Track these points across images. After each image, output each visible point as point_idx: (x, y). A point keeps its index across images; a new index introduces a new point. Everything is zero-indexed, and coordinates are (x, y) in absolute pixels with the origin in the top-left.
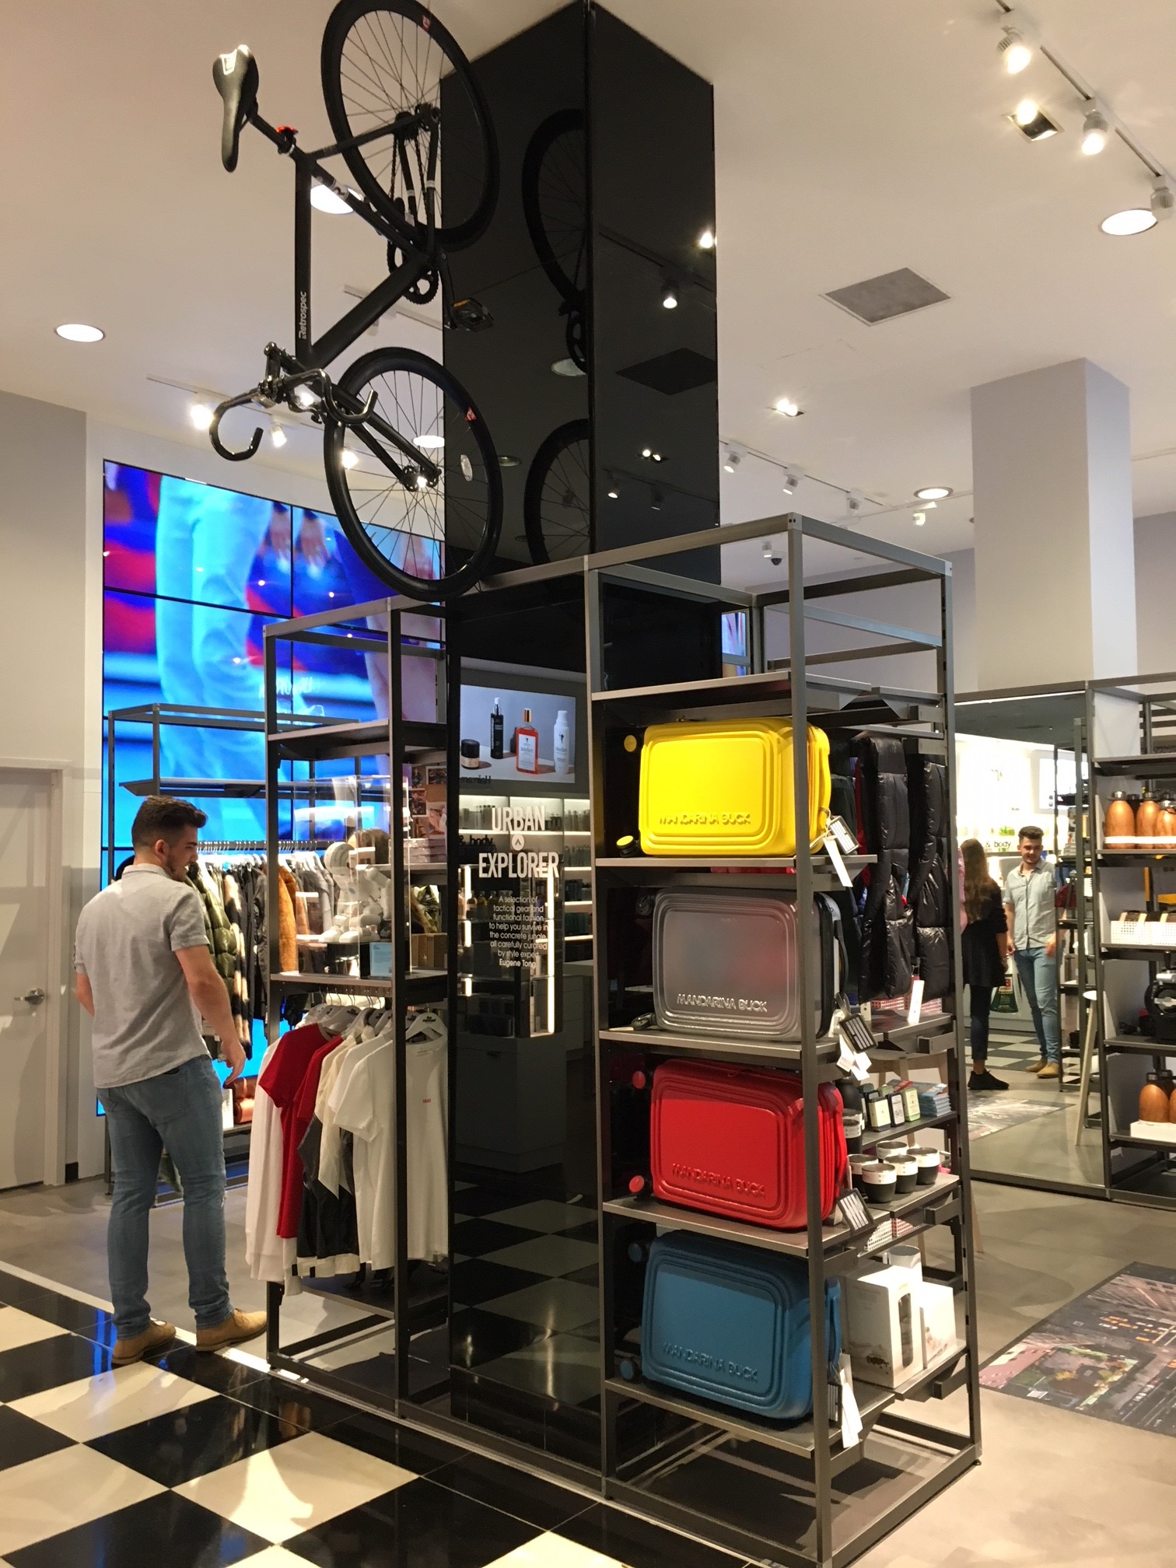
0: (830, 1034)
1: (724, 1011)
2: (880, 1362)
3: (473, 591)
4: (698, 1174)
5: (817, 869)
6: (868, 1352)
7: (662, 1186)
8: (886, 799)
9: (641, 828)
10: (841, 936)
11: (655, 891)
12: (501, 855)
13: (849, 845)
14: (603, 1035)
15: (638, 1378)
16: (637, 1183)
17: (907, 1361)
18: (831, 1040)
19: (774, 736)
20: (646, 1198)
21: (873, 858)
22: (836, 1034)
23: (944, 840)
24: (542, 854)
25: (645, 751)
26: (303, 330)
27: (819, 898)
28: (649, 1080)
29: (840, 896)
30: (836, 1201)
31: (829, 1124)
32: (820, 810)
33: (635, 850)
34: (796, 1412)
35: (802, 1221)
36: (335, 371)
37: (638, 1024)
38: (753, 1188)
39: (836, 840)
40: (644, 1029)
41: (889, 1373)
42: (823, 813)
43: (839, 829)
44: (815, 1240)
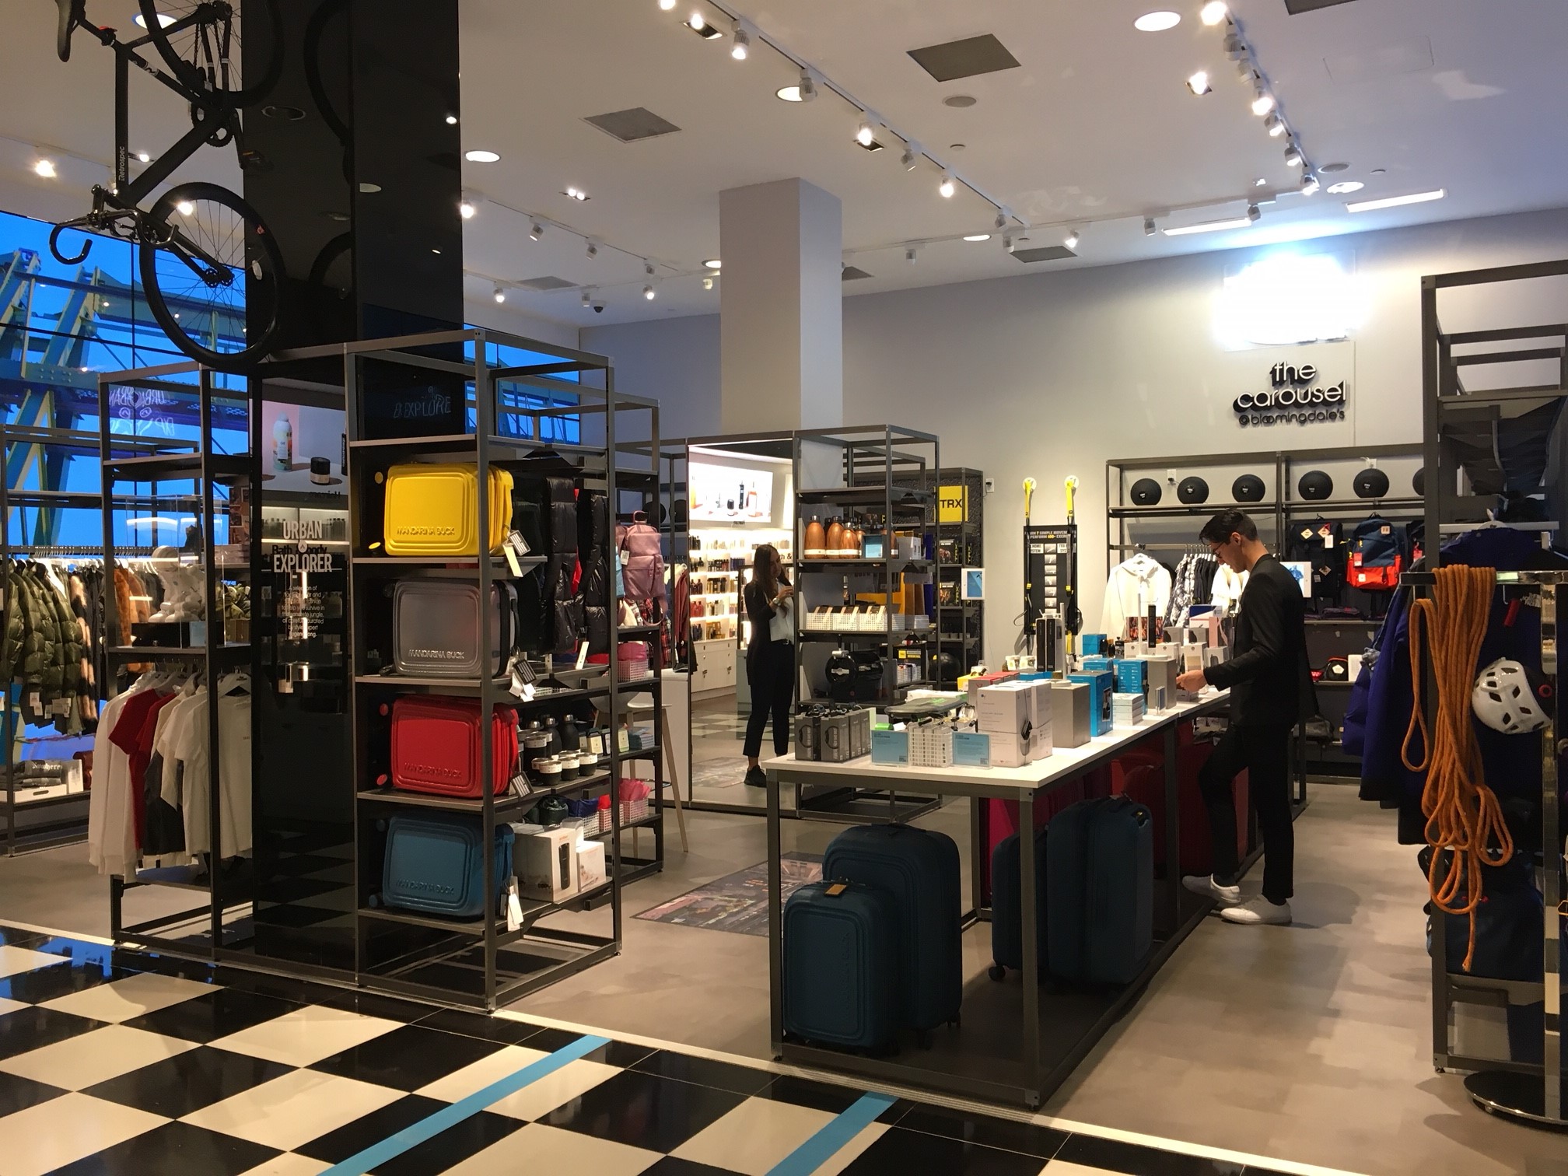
0: (507, 673)
1: (438, 660)
2: (546, 886)
3: (264, 361)
4: (421, 768)
5: (496, 565)
6: (539, 881)
7: (398, 779)
8: (557, 520)
9: (385, 537)
10: (515, 609)
11: (396, 581)
12: (290, 556)
13: (523, 548)
14: (358, 679)
15: (381, 906)
16: (382, 779)
17: (565, 884)
18: (507, 676)
19: (470, 476)
20: (389, 787)
21: (544, 558)
22: (511, 673)
23: (607, 547)
24: (320, 555)
25: (388, 483)
26: (122, 174)
27: (500, 585)
28: (391, 709)
29: (517, 582)
30: (510, 780)
31: (506, 731)
32: (504, 526)
33: (381, 552)
34: (477, 912)
35: (481, 794)
36: (147, 204)
37: (384, 671)
38: (455, 773)
39: (513, 546)
40: (387, 675)
41: (551, 892)
42: (506, 528)
43: (516, 539)
44: (489, 804)
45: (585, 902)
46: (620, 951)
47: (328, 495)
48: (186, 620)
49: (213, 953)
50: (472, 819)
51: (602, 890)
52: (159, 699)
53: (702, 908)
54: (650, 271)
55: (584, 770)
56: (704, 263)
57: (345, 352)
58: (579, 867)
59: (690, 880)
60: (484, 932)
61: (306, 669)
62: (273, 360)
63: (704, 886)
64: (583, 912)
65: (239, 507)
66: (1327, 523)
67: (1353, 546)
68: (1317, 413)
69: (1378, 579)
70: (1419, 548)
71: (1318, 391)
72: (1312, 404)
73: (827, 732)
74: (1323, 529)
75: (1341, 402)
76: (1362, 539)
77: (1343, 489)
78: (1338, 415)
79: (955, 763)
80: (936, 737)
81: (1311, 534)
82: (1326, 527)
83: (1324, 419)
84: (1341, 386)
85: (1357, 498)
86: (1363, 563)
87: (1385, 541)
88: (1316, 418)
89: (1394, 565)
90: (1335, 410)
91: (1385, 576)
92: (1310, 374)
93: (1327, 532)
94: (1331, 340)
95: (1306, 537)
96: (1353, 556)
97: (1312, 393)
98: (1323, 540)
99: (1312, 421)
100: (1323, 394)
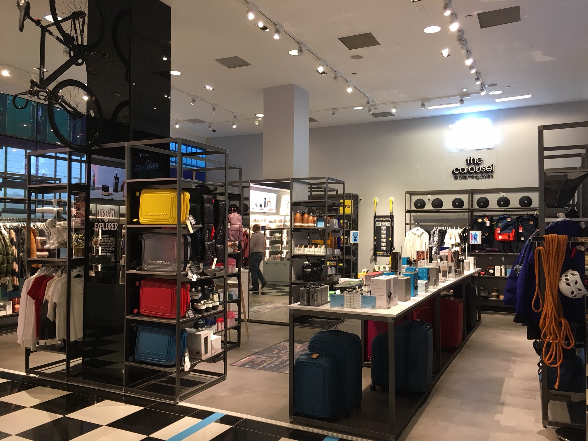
0: (186, 270)
1: (159, 265)
2: (199, 353)
3: (94, 148)
4: (151, 307)
5: (184, 228)
6: (196, 351)
7: (142, 311)
8: (206, 211)
9: (140, 217)
10: (190, 245)
11: (143, 234)
12: (101, 223)
13: (193, 222)
14: (128, 272)
15: (134, 361)
16: (136, 311)
17: (206, 352)
18: (186, 271)
19: (174, 194)
20: (138, 314)
21: (201, 226)
22: (188, 270)
23: (224, 222)
24: (113, 223)
25: (141, 196)
26: (42, 75)
27: (184, 236)
28: (140, 284)
29: (191, 235)
30: (186, 312)
31: (185, 292)
32: (186, 213)
33: (138, 222)
34: (172, 363)
35: (176, 317)
36: (51, 87)
37: (138, 269)
38: (165, 309)
39: (190, 221)
40: (139, 270)
41: (201, 355)
42: (187, 214)
43: (191, 218)
44: (179, 321)
45: (214, 359)
46: (226, 379)
47: (108, 200)
48: (59, 248)
49: (66, 379)
50: (172, 327)
51: (220, 354)
52: (47, 278)
53: (257, 361)
54: (235, 117)
55: (214, 308)
56: (255, 115)
57: (126, 145)
58: (212, 346)
59: (252, 350)
60: (175, 371)
61: (100, 267)
62: (97, 148)
63: (257, 352)
64: (213, 363)
65: (80, 204)
66: (487, 216)
67: (497, 225)
68: (483, 175)
69: (506, 238)
70: (521, 226)
71: (484, 167)
72: (481, 172)
73: (313, 295)
74: (486, 219)
75: (492, 172)
76: (500, 223)
77: (493, 204)
78: (491, 176)
79: (362, 307)
80: (355, 297)
81: (481, 220)
82: (487, 218)
83: (486, 178)
84: (492, 166)
85: (498, 207)
86: (501, 231)
87: (509, 223)
88: (483, 177)
89: (512, 232)
90: (490, 175)
91: (509, 237)
92: (481, 161)
93: (487, 220)
94: (488, 149)
95: (480, 222)
96: (497, 229)
97: (481, 168)
98: (486, 223)
99: (481, 178)
100: (485, 169)
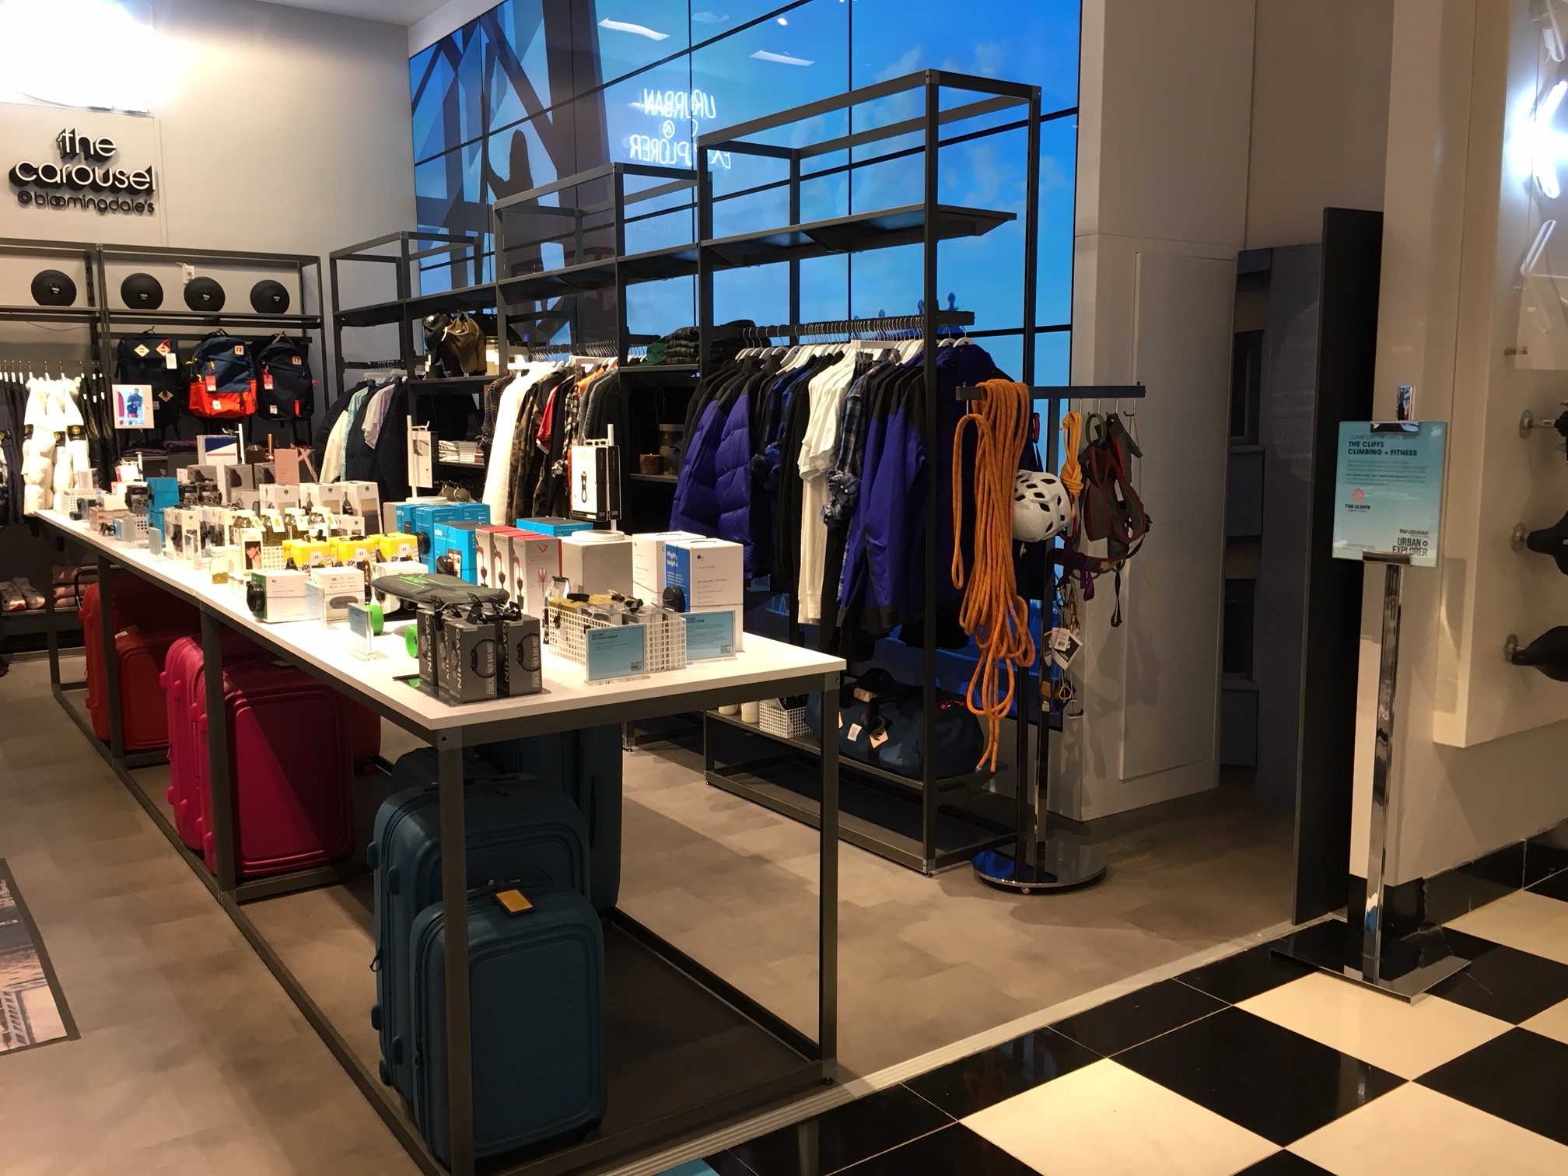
66: (165, 339)
67: (200, 367)
68: (120, 201)
69: (235, 406)
70: (269, 373)
71: (122, 173)
72: (113, 189)
74: (161, 345)
75: (150, 191)
76: (213, 360)
77: (174, 301)
78: (146, 207)
80: (672, 624)
81: (146, 351)
82: (165, 344)
83: (129, 209)
84: (149, 171)
85: (188, 310)
86: (217, 387)
87: (240, 362)
88: (119, 207)
89: (250, 391)
90: (141, 201)
91: (242, 403)
92: (110, 150)
93: (167, 349)
94: (131, 113)
95: (142, 355)
96: (204, 379)
97: (114, 175)
98: (164, 359)
99: (114, 211)
100: (128, 178)
